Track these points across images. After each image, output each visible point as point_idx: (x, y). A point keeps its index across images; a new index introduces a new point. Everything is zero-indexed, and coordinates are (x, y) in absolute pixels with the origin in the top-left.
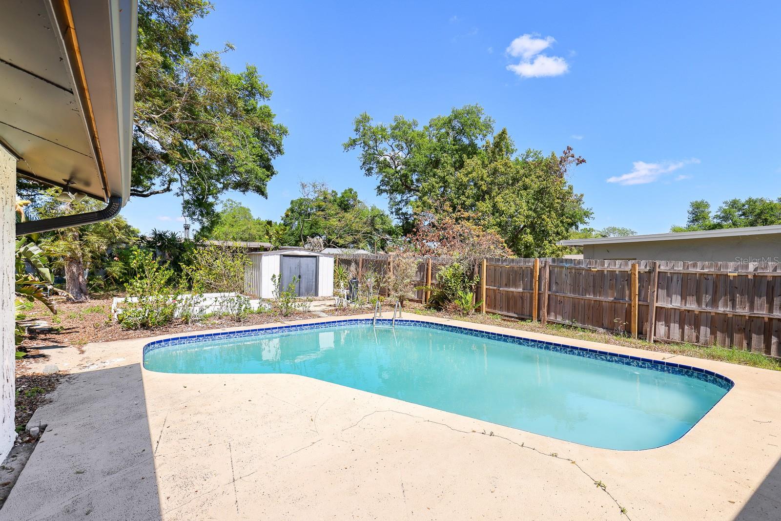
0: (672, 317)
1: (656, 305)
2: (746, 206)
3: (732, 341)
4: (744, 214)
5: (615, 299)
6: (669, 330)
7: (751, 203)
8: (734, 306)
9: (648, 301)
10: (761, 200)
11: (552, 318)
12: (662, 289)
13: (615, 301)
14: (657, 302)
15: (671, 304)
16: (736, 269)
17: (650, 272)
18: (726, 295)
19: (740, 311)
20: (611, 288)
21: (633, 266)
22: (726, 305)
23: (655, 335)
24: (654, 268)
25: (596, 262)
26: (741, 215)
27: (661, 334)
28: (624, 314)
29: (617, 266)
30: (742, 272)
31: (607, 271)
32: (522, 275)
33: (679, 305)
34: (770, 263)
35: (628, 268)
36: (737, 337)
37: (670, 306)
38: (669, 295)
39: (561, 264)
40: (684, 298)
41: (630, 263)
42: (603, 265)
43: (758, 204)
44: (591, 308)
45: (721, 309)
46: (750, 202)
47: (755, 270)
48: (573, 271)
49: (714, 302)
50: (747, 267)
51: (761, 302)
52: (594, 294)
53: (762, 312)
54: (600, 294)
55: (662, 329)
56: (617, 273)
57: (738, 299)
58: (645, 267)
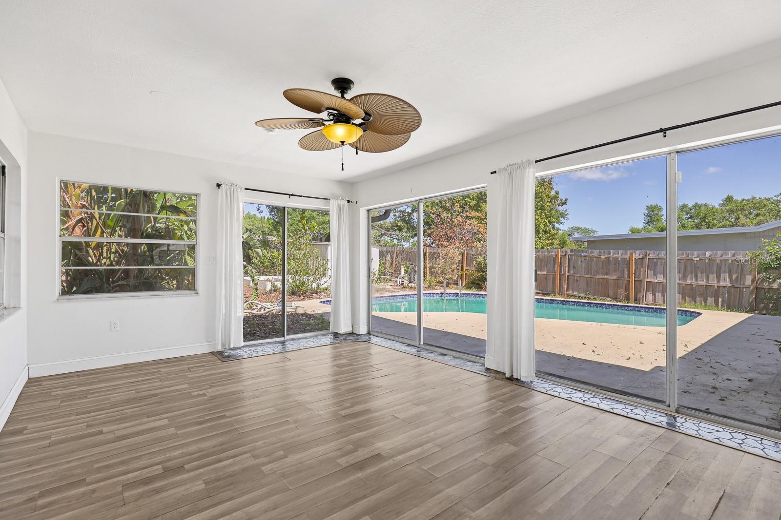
0: (657, 289)
1: (646, 280)
2: (693, 210)
4: (691, 217)
5: (618, 277)
6: (655, 296)
7: (697, 208)
8: (696, 280)
9: (641, 278)
10: (706, 205)
11: (570, 292)
12: (651, 270)
13: (618, 278)
14: (647, 278)
15: (657, 279)
16: (698, 256)
17: (642, 258)
18: (692, 273)
19: (700, 282)
20: (615, 271)
21: (631, 254)
22: (692, 279)
23: (645, 301)
24: (646, 255)
25: (604, 252)
26: (688, 218)
27: (650, 300)
28: (624, 287)
29: (620, 254)
30: (702, 257)
31: (612, 258)
32: (546, 262)
33: (662, 280)
34: (718, 252)
35: (627, 256)
36: (698, 299)
37: (656, 281)
38: (655, 275)
39: (578, 254)
41: (629, 252)
42: (610, 254)
43: (702, 208)
44: (600, 284)
45: (689, 282)
46: (696, 206)
47: (710, 256)
48: (587, 258)
50: (705, 255)
51: (713, 276)
52: (603, 274)
53: (713, 282)
54: (607, 274)
55: (650, 296)
56: (619, 259)
57: (699, 275)
58: (640, 255)
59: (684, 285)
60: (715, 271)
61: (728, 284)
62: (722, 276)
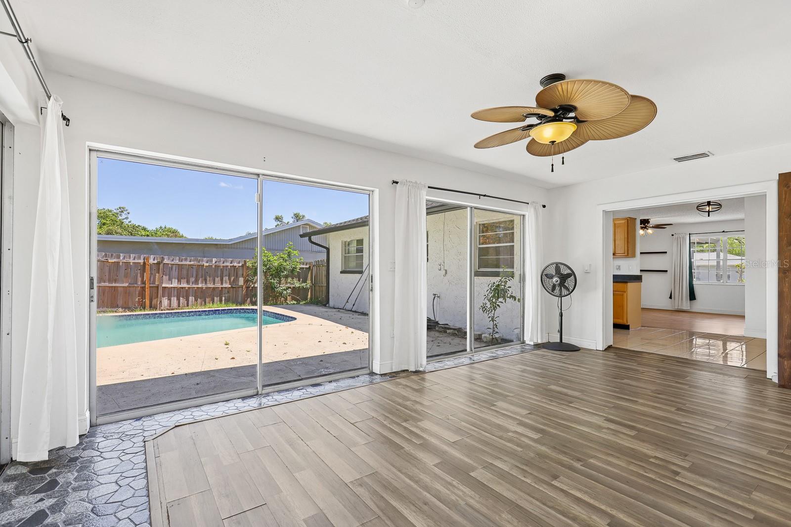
0: (172, 294)
1: (162, 286)
3: (205, 303)
5: (130, 284)
6: (170, 302)
8: (206, 283)
9: (156, 283)
12: (165, 276)
13: (131, 285)
14: (163, 284)
15: (172, 284)
16: (207, 262)
17: (158, 264)
18: (202, 277)
19: (208, 285)
20: (126, 276)
22: (202, 283)
23: (162, 306)
24: (160, 260)
25: (112, 255)
27: (165, 305)
29: (132, 259)
30: (210, 263)
31: (123, 262)
33: (177, 285)
35: (141, 261)
36: (207, 300)
37: (171, 286)
38: (170, 279)
40: (179, 281)
41: (142, 256)
42: (119, 258)
44: (106, 293)
45: (200, 286)
47: (215, 263)
49: (196, 282)
50: (212, 261)
51: (218, 279)
52: (110, 281)
53: (218, 285)
54: (116, 281)
55: (165, 302)
56: (131, 264)
57: (208, 279)
58: (154, 260)
59: (196, 288)
60: (219, 275)
61: (227, 285)
62: (224, 279)
